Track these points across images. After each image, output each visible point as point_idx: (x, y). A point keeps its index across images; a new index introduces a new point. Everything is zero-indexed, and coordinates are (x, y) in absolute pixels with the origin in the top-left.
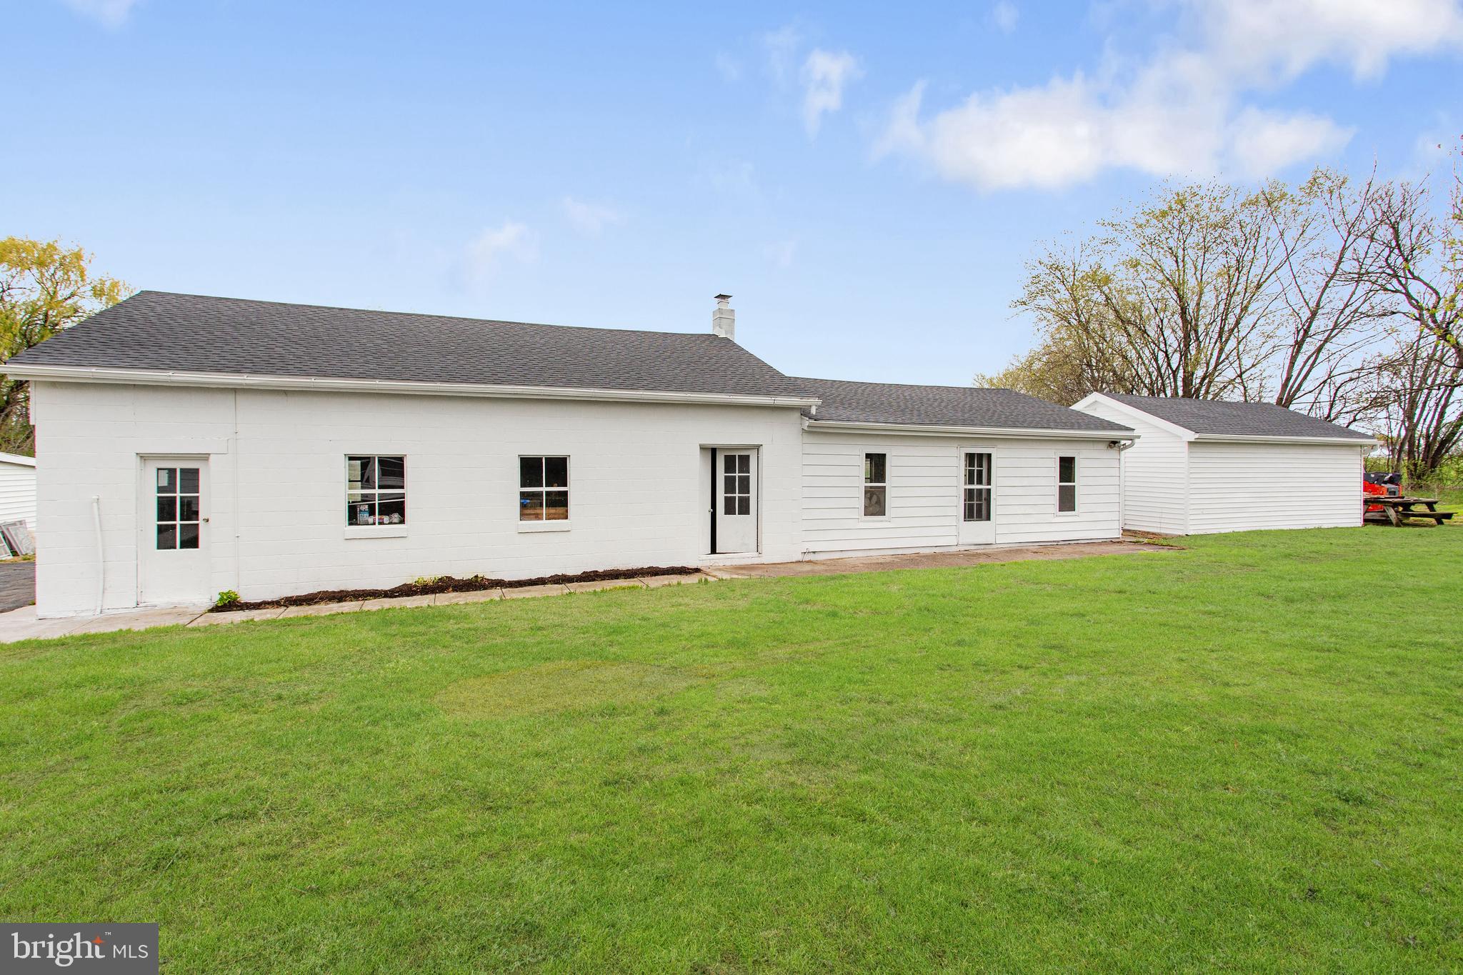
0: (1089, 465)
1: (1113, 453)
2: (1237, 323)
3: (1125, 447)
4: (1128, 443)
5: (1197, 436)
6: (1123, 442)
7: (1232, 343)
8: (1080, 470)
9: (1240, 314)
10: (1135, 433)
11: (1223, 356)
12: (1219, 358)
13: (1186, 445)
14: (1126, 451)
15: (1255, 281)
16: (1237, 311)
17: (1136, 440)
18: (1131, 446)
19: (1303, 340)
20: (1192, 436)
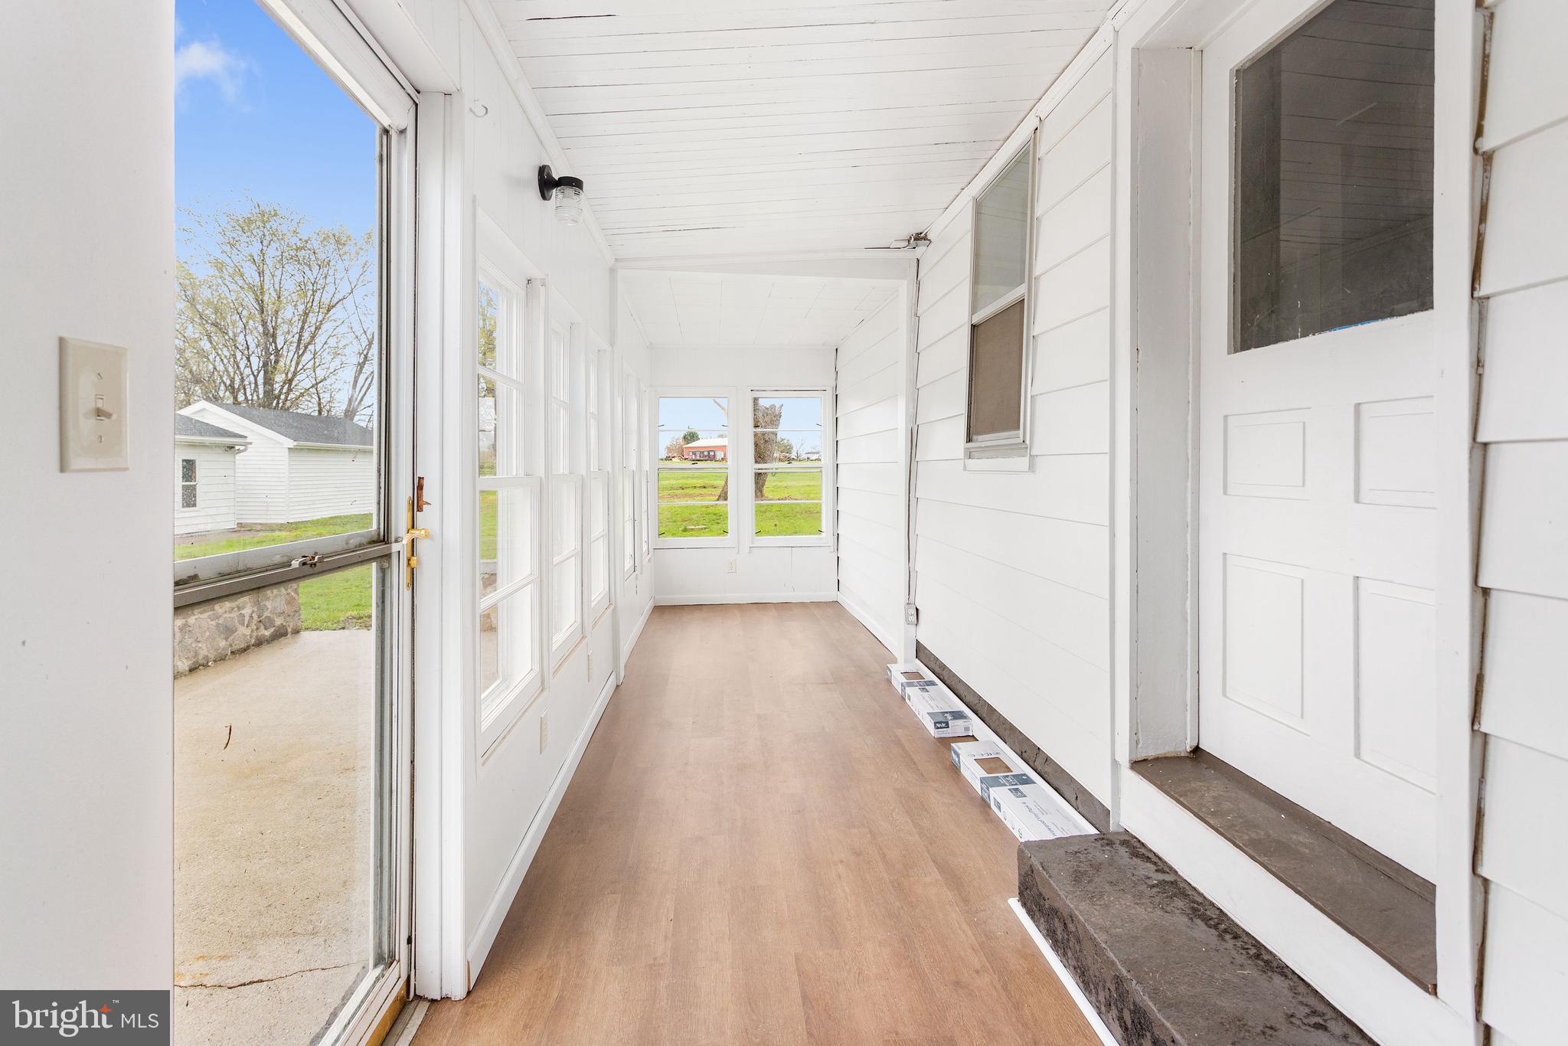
0: (207, 467)
1: (228, 457)
2: (313, 337)
3: (239, 451)
4: (242, 448)
5: (295, 443)
6: (237, 447)
7: (308, 356)
8: (200, 471)
9: (315, 332)
10: (248, 440)
11: (300, 367)
12: (296, 369)
13: (287, 450)
14: (241, 454)
15: (327, 302)
16: (313, 329)
17: (249, 446)
18: (245, 450)
19: (364, 363)
20: (291, 443)
